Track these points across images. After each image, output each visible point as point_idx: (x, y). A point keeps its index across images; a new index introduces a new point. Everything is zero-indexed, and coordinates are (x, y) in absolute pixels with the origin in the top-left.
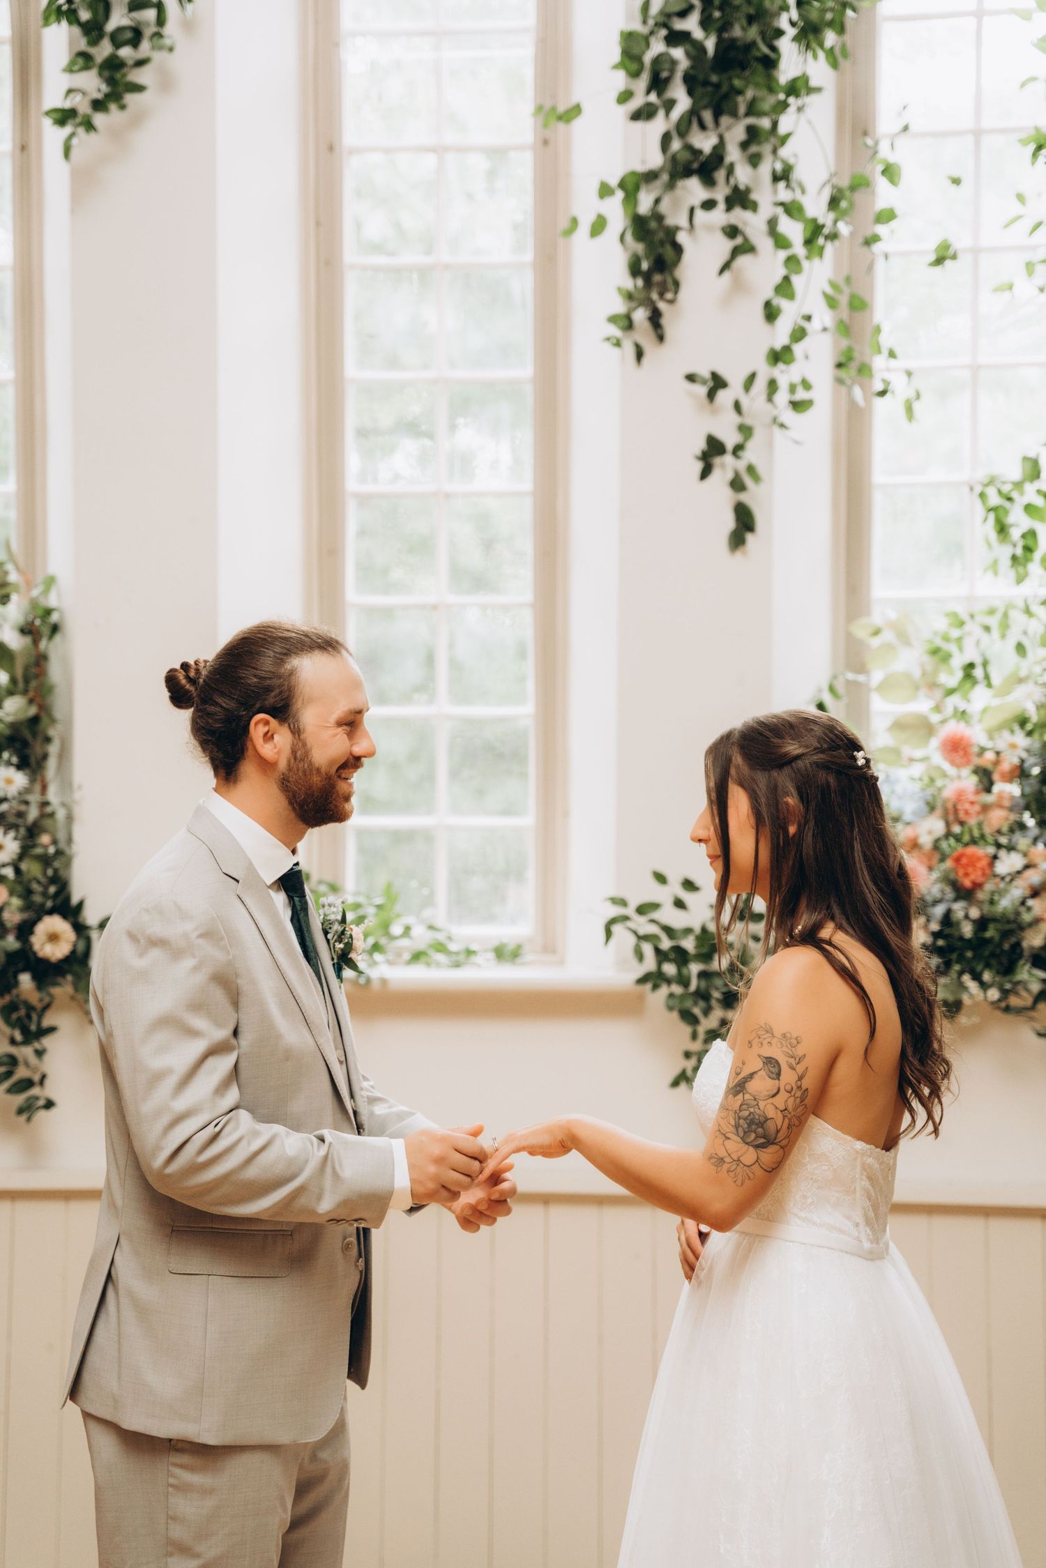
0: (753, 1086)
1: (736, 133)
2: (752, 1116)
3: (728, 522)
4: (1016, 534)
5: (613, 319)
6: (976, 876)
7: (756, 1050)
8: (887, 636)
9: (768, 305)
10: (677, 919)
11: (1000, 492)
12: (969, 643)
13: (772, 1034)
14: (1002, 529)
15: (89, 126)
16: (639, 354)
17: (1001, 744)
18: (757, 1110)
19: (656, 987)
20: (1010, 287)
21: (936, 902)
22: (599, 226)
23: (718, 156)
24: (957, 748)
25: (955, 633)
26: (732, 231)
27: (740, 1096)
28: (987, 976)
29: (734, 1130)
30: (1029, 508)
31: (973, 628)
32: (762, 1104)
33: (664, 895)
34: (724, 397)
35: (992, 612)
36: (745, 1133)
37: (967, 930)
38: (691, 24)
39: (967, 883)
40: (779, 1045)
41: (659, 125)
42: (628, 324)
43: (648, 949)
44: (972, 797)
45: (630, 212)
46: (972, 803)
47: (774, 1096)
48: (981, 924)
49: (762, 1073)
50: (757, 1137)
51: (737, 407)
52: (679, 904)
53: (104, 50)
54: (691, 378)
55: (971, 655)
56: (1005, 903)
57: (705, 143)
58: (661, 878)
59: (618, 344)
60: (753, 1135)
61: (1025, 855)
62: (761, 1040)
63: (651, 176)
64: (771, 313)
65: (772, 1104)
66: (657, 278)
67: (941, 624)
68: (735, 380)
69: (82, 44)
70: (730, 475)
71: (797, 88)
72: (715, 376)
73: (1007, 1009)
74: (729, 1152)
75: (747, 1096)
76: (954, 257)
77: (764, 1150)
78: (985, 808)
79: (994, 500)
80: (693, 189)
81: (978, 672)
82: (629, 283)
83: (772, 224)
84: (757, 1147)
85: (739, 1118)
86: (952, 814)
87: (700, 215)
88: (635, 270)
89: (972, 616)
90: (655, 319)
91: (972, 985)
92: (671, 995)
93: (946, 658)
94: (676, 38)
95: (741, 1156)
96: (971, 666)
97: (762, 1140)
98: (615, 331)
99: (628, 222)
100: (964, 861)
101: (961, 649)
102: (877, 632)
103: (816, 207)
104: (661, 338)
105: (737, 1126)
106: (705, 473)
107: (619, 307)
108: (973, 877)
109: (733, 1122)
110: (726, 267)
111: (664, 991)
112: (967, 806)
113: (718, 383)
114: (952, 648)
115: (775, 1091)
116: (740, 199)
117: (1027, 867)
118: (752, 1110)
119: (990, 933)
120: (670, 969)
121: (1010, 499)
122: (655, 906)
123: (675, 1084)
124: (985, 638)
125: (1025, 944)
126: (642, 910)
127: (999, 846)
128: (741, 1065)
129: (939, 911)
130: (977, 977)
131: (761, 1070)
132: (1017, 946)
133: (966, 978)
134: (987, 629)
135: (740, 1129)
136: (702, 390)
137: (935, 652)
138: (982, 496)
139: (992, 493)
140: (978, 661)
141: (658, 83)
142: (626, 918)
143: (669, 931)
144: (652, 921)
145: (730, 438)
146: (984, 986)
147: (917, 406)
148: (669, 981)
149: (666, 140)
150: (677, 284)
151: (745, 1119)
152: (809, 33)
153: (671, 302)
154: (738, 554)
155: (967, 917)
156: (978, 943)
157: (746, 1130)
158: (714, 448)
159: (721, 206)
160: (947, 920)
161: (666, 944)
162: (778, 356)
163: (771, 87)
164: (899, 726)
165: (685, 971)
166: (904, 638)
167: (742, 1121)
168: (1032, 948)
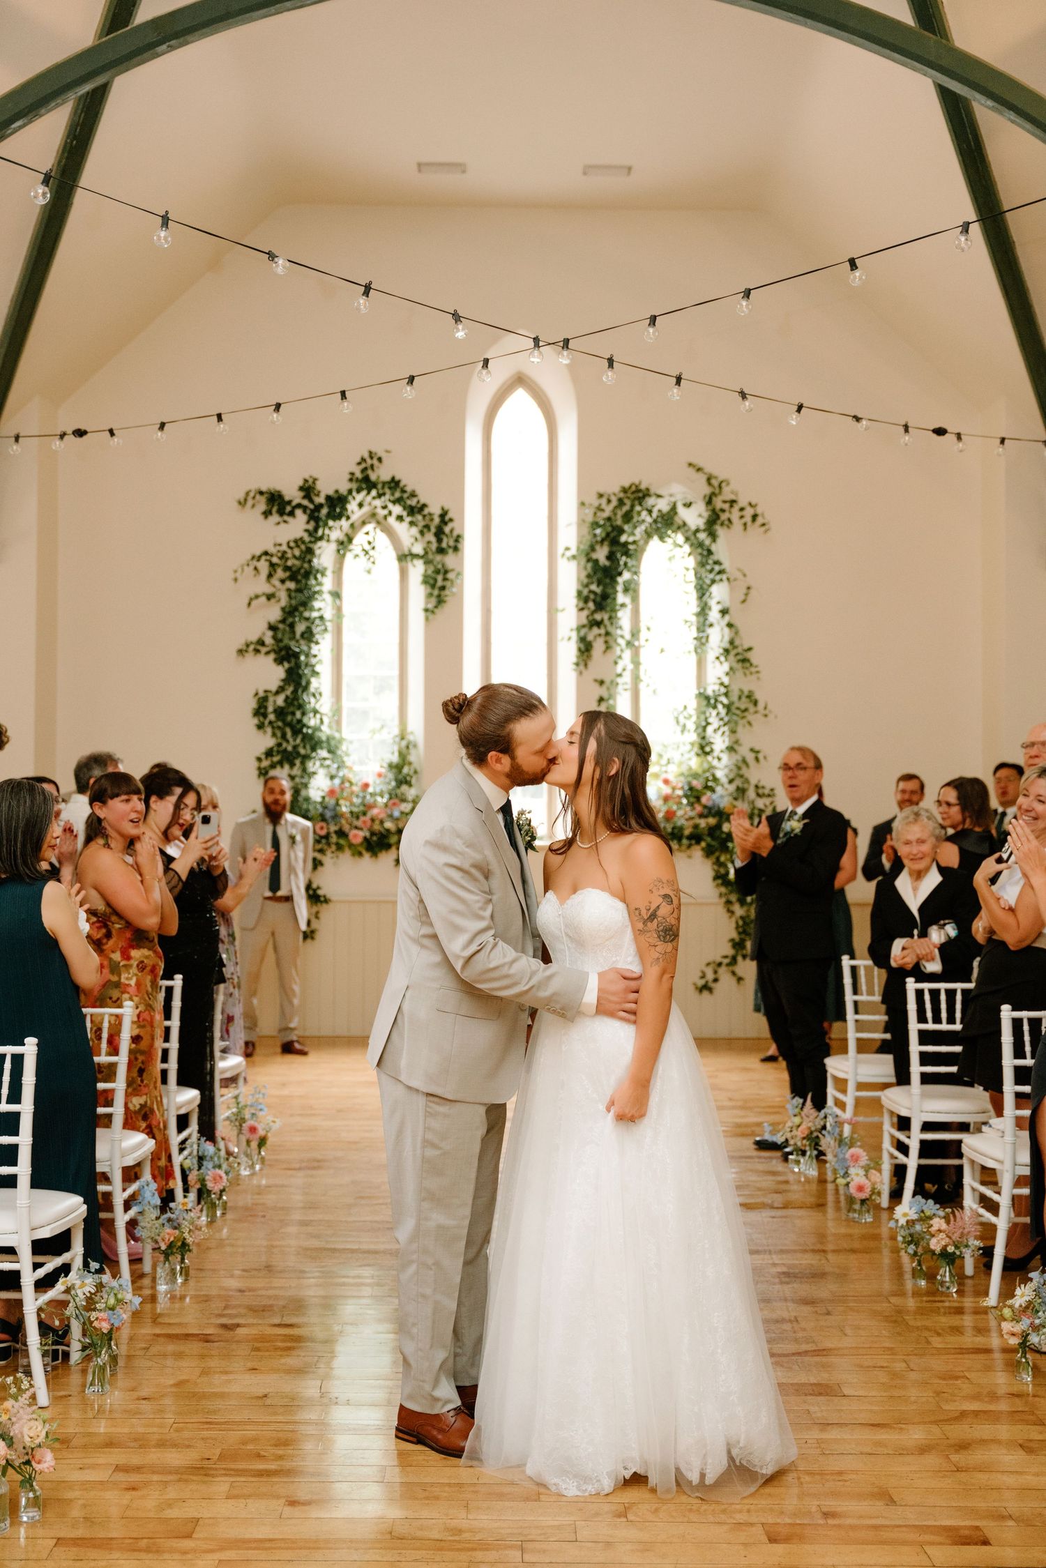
0: (660, 912)
1: (606, 617)
2: (665, 928)
5: (573, 664)
6: (672, 816)
7: (656, 893)
13: (662, 882)
14: (678, 722)
15: (433, 612)
16: (581, 673)
18: (667, 923)
22: (569, 639)
23: (602, 621)
24: (666, 782)
26: (606, 642)
27: (655, 920)
32: (668, 920)
34: (604, 687)
36: (664, 938)
38: (594, 587)
39: (670, 817)
40: (667, 887)
41: (586, 613)
42: (578, 665)
44: (670, 794)
45: (578, 635)
47: (672, 913)
48: (673, 828)
49: (664, 904)
50: (670, 936)
51: (608, 688)
53: (436, 592)
54: (596, 681)
56: (679, 824)
57: (598, 617)
59: (575, 670)
60: (668, 937)
62: (657, 887)
63: (584, 626)
65: (673, 917)
66: (586, 654)
68: (608, 681)
69: (429, 590)
71: (623, 605)
72: (602, 680)
75: (659, 919)
78: (674, 797)
80: (595, 630)
82: (578, 655)
86: (666, 799)
87: (597, 637)
88: (580, 650)
90: (586, 665)
94: (591, 591)
98: (574, 667)
99: (578, 638)
100: (669, 811)
103: (628, 637)
104: (587, 669)
107: (575, 660)
110: (605, 652)
112: (669, 797)
115: (672, 911)
116: (607, 634)
117: (685, 814)
118: (664, 925)
119: (676, 831)
124: (673, 751)
125: (684, 834)
128: (648, 904)
131: (662, 902)
135: (661, 937)
136: (598, 683)
137: (659, 755)
141: (586, 600)
145: (605, 696)
147: (656, 691)
149: (588, 617)
150: (592, 656)
151: (662, 931)
152: (626, 590)
153: (590, 660)
157: (664, 936)
158: (601, 700)
159: (603, 635)
163: (615, 605)
167: (660, 933)
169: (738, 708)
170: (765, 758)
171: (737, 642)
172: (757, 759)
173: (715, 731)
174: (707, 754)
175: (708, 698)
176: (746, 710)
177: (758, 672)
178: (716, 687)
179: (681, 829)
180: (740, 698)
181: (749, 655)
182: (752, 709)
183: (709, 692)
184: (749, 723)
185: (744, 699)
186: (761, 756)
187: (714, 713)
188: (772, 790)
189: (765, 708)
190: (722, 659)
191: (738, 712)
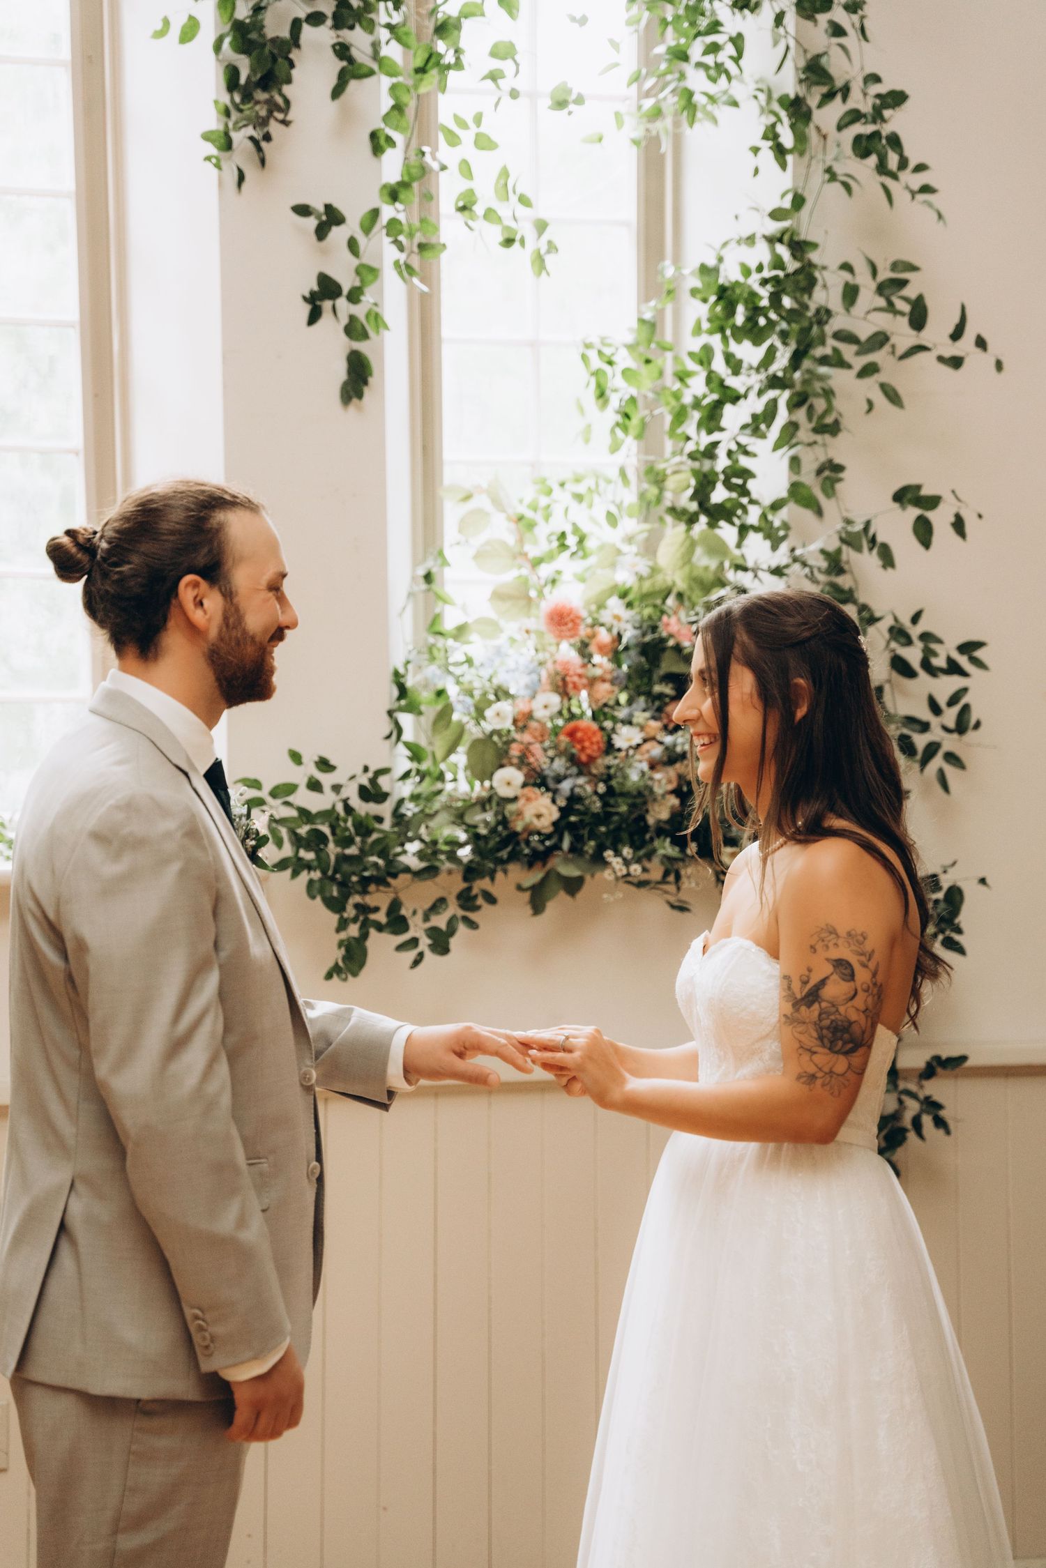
0: (830, 991)
2: (834, 1024)
3: (340, 372)
4: (615, 401)
5: (207, 137)
6: (592, 750)
7: (822, 954)
8: (481, 501)
9: (374, 136)
10: (316, 803)
11: (600, 352)
12: (558, 511)
13: (837, 934)
14: (602, 395)
16: (241, 178)
17: (606, 617)
18: (838, 1016)
19: (295, 874)
20: (600, 140)
21: (559, 779)
22: (190, 31)
24: (562, 620)
25: (544, 501)
26: (342, 51)
27: (816, 1006)
28: (627, 851)
29: (819, 1043)
30: (626, 373)
31: (562, 498)
32: (842, 1009)
33: (299, 776)
34: (338, 235)
35: (578, 480)
36: (831, 1042)
37: (597, 805)
39: (584, 758)
40: (846, 944)
42: (227, 144)
43: (284, 832)
44: (580, 671)
45: (226, 16)
46: (580, 676)
47: (853, 998)
48: (609, 799)
49: (835, 977)
50: (845, 1043)
51: (352, 245)
52: (315, 786)
54: (302, 210)
55: (560, 523)
56: (635, 778)
58: (296, 757)
59: (218, 166)
60: (840, 1043)
61: (642, 728)
62: (826, 943)
64: (378, 144)
65: (853, 1006)
66: (261, 95)
67: (529, 494)
68: (354, 216)
70: (344, 321)
72: (328, 207)
73: (641, 884)
74: (820, 1066)
75: (824, 1005)
76: (580, 100)
77: (854, 1054)
78: (592, 682)
79: (596, 363)
81: (571, 541)
82: (225, 99)
83: (376, 46)
84: (846, 1053)
85: (822, 1029)
86: (563, 687)
87: (306, 29)
88: (231, 81)
89: (562, 485)
90: (259, 145)
91: (616, 862)
92: (311, 882)
93: (531, 525)
95: (833, 1066)
96: (563, 535)
97: (850, 1046)
98: (211, 150)
99: (228, 27)
100: (579, 735)
101: (547, 518)
102: (468, 498)
104: (263, 162)
105: (821, 1038)
106: (314, 317)
107: (213, 122)
108: (589, 752)
109: (815, 1034)
110: (337, 92)
111: (304, 877)
112: (576, 679)
113: (332, 218)
114: (538, 517)
115: (853, 993)
116: (346, 16)
117: (645, 741)
118: (833, 1017)
119: (618, 807)
120: (309, 856)
121: (610, 363)
122: (290, 789)
123: (329, 976)
124: (574, 505)
125: (651, 820)
126: (274, 794)
127: (615, 720)
128: (807, 973)
129: (566, 786)
130: (618, 853)
131: (832, 974)
132: (642, 818)
133: (609, 854)
134: (579, 498)
135: (826, 1041)
136: (312, 223)
137: (521, 518)
138: (584, 358)
139: (592, 355)
140: (568, 529)
142: (259, 802)
143: (305, 814)
144: (287, 804)
145: (347, 282)
146: (627, 863)
147: (550, 260)
148: (309, 867)
150: (287, 102)
151: (828, 1028)
153: (285, 123)
154: (352, 408)
155: (596, 793)
156: (605, 817)
157: (832, 1039)
158: (327, 289)
159: (329, 22)
160: (574, 799)
161: (303, 830)
162: (393, 194)
164: (499, 596)
165: (323, 855)
166: (498, 503)
167: (825, 1032)
168: (659, 821)
169: (841, 336)
170: (959, 526)
171: (838, 67)
172: (924, 532)
173: (757, 425)
174: (719, 514)
175: (726, 296)
176: (880, 340)
177: (926, 189)
178: (761, 253)
179: (642, 797)
180: (850, 294)
181: (896, 122)
182: (903, 336)
183: (730, 274)
184: (893, 396)
185: (868, 297)
186: (940, 519)
187: (750, 353)
188: (968, 648)
189: (957, 335)
190: (787, 139)
191: (848, 351)
